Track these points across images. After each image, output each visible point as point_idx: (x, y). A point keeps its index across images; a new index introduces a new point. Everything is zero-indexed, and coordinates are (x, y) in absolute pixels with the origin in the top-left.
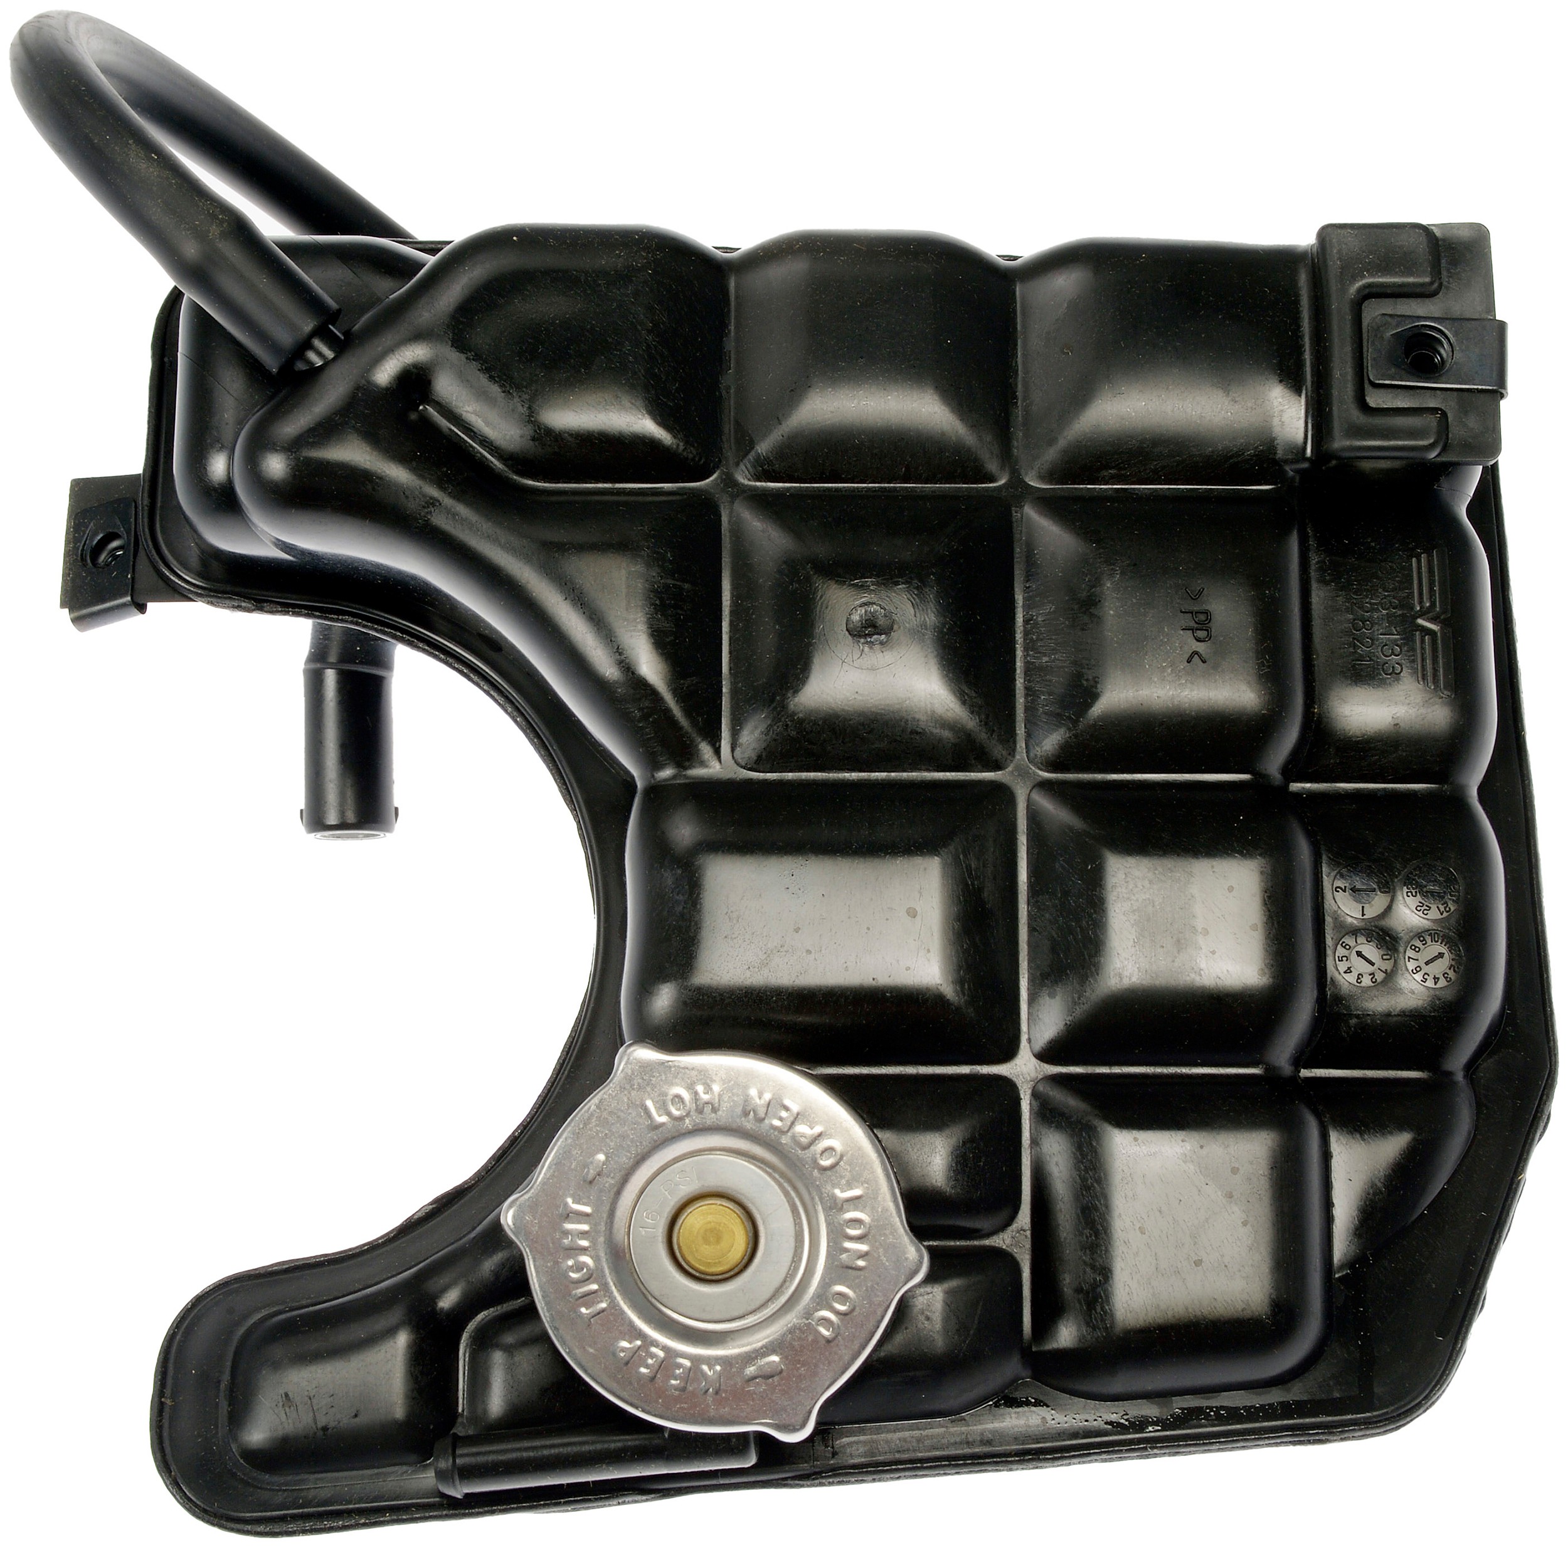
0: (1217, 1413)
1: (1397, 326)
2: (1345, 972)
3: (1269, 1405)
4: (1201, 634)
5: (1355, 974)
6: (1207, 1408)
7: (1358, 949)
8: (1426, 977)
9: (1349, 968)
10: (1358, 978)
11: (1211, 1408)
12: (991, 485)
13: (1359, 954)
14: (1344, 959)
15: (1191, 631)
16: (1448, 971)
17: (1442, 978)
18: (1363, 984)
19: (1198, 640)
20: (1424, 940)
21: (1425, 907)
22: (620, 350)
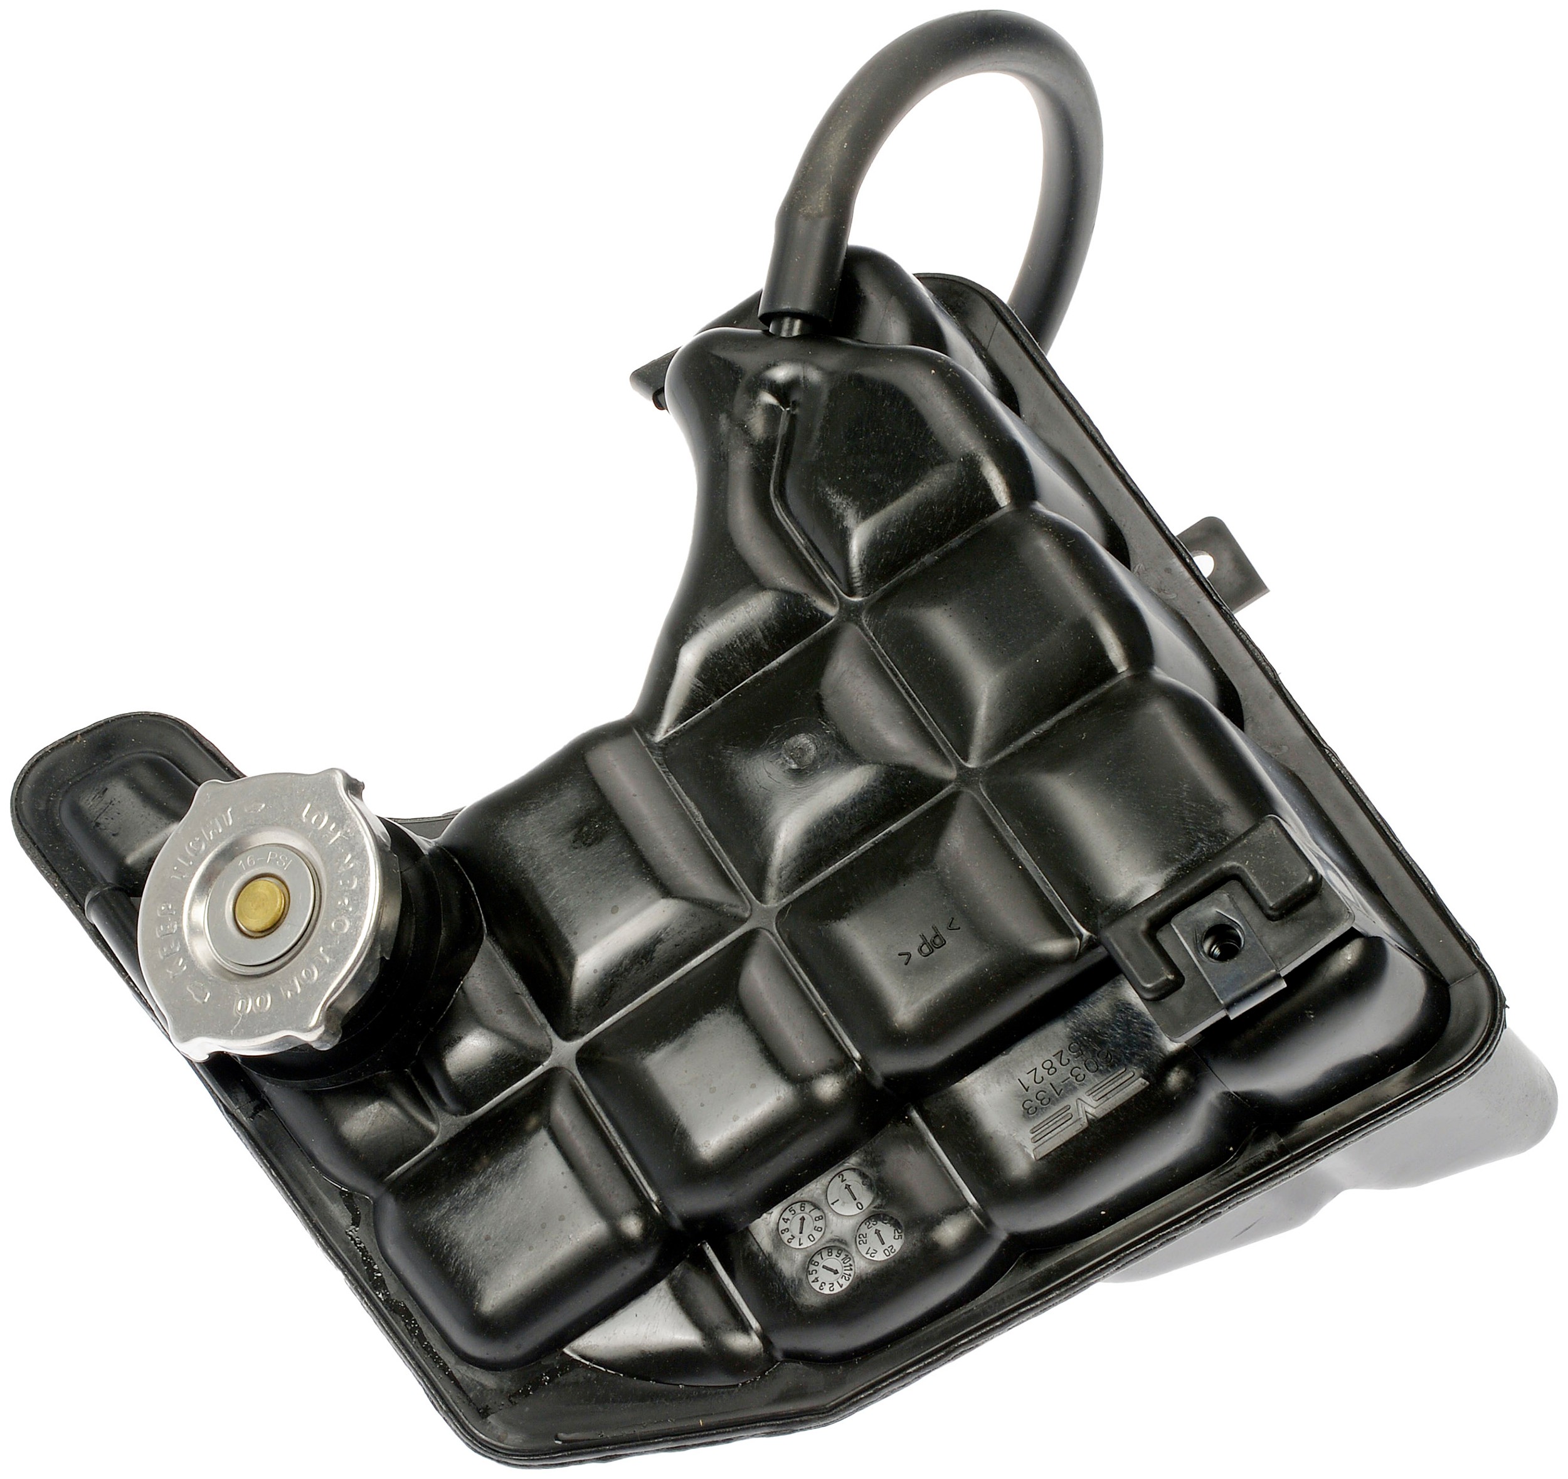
0: (415, 1328)
1: (1227, 911)
2: (784, 1219)
3: (439, 1357)
4: (925, 949)
5: (786, 1226)
6: (414, 1320)
7: (806, 1216)
8: (814, 1272)
9: (788, 1219)
10: (785, 1230)
11: (416, 1323)
12: (961, 760)
13: (803, 1219)
14: (793, 1212)
15: (922, 941)
16: (827, 1284)
17: (820, 1283)
18: (782, 1236)
19: (920, 950)
20: (840, 1254)
21: (864, 1240)
22: (893, 482)
